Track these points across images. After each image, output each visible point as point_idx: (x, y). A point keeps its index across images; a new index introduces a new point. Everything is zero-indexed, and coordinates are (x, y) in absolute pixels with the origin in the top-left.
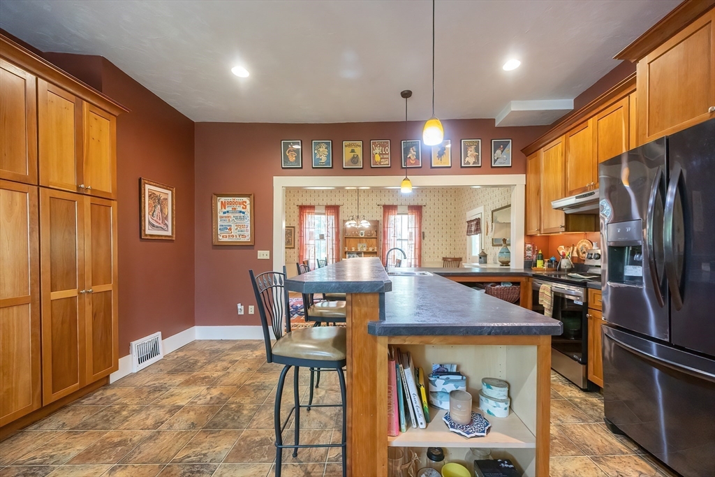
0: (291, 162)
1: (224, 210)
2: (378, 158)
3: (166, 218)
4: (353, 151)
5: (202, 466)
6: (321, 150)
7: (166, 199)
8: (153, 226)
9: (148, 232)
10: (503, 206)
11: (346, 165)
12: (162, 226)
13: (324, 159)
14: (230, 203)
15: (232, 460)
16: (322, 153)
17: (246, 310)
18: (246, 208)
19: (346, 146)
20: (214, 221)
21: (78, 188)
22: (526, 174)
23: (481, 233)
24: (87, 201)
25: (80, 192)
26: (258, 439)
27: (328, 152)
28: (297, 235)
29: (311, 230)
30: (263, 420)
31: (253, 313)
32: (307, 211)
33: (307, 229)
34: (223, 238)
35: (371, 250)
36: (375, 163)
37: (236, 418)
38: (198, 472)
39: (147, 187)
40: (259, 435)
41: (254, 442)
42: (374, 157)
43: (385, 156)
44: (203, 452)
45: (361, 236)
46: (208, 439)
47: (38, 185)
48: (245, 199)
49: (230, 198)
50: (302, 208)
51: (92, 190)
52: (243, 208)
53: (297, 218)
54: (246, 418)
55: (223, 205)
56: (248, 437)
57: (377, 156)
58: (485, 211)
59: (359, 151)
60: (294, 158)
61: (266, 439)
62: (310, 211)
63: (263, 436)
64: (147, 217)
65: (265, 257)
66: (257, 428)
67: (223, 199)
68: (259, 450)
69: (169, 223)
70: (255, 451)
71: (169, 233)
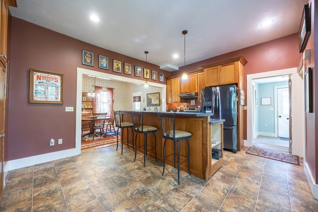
0: (88, 63)
1: (40, 81)
2: (127, 70)
4: (117, 65)
5: (143, 191)
6: (103, 60)
10: (152, 93)
11: (115, 70)
13: (105, 65)
14: (45, 77)
16: (104, 62)
17: (56, 142)
18: (57, 82)
19: (115, 62)
20: (30, 87)
22: (166, 85)
23: (141, 101)
27: (107, 62)
31: (61, 143)
34: (38, 98)
35: (89, 107)
36: (126, 72)
37: (124, 179)
42: (126, 69)
43: (130, 70)
44: (135, 189)
46: (128, 187)
48: (57, 76)
49: (45, 74)
52: (55, 81)
54: (129, 177)
55: (38, 78)
57: (127, 69)
58: (143, 94)
59: (120, 66)
60: (90, 61)
61: (147, 177)
65: (71, 111)
66: (139, 177)
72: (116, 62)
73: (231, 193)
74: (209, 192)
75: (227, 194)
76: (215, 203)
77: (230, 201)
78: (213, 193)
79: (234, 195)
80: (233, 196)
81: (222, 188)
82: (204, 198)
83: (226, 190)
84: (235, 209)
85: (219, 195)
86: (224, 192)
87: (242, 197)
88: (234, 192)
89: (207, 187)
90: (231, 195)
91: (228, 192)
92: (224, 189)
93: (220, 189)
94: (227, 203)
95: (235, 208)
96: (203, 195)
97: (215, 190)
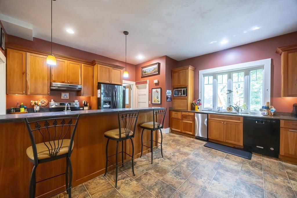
5: (176, 173)
15: (167, 171)
26: (158, 173)
30: (152, 180)
37: (162, 188)
38: (177, 172)
40: (157, 175)
41: (160, 173)
44: (176, 178)
46: (174, 183)
54: (158, 186)
56: (161, 176)
61: (156, 172)
63: (156, 173)
66: (156, 178)
68: (159, 170)
70: (161, 170)
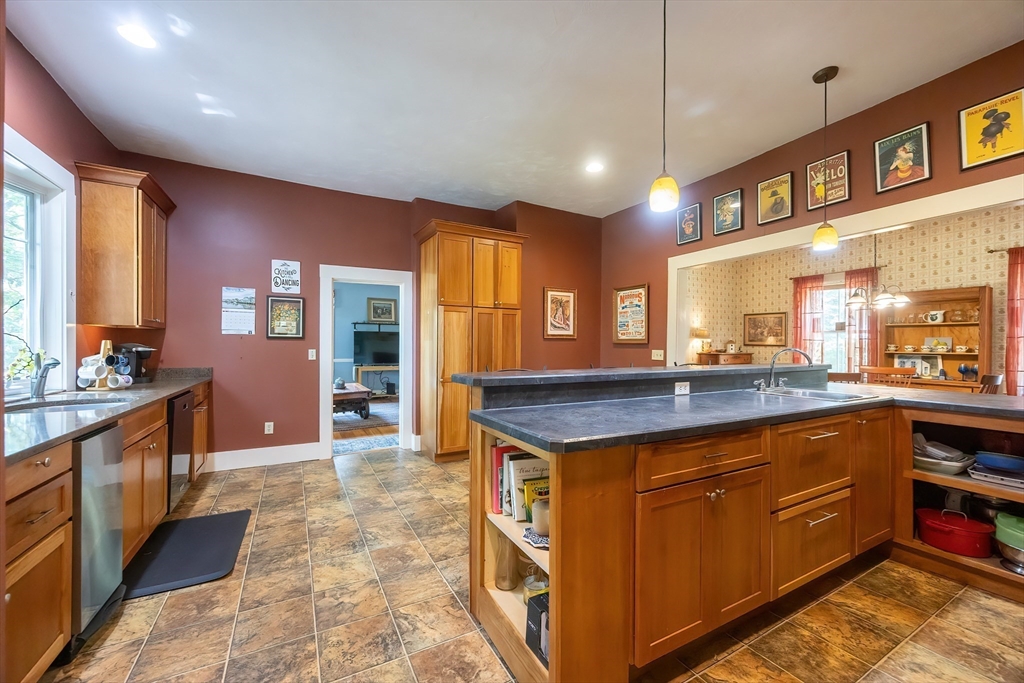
0: (688, 235)
1: (623, 305)
2: (820, 192)
3: (568, 319)
6: (726, 207)
7: (568, 301)
8: (555, 327)
9: (550, 332)
12: (564, 326)
13: (730, 219)
14: (628, 296)
16: (727, 211)
20: (613, 318)
21: (495, 304)
24: (500, 312)
25: (496, 307)
28: (791, 324)
29: (816, 316)
32: (809, 285)
33: (808, 316)
34: (621, 335)
35: (961, 350)
36: (816, 202)
39: (550, 293)
42: (813, 191)
45: (930, 322)
47: (473, 307)
48: (641, 290)
49: (628, 291)
50: (800, 282)
51: (504, 304)
52: (639, 301)
53: (790, 299)
55: (622, 299)
57: (820, 188)
60: (691, 230)
62: (814, 285)
64: (550, 319)
67: (622, 293)
69: (571, 323)
71: (571, 332)
72: (767, 188)
73: (389, 631)
74: (429, 592)
75: (395, 618)
76: (396, 583)
77: (375, 610)
78: (421, 596)
79: (380, 632)
80: (378, 626)
81: (419, 625)
82: (420, 576)
83: (408, 629)
84: (355, 603)
85: (406, 602)
86: (406, 619)
87: (360, 644)
88: (388, 641)
89: (448, 598)
90: (386, 625)
91: (399, 626)
92: (415, 629)
93: (421, 617)
94: (376, 602)
95: (355, 605)
96: (426, 579)
97: (426, 606)
